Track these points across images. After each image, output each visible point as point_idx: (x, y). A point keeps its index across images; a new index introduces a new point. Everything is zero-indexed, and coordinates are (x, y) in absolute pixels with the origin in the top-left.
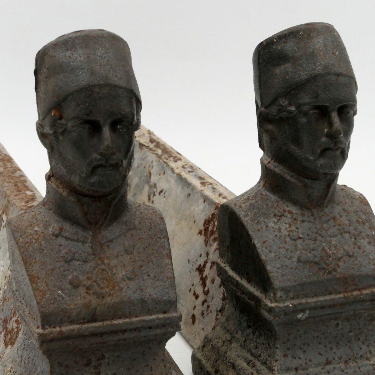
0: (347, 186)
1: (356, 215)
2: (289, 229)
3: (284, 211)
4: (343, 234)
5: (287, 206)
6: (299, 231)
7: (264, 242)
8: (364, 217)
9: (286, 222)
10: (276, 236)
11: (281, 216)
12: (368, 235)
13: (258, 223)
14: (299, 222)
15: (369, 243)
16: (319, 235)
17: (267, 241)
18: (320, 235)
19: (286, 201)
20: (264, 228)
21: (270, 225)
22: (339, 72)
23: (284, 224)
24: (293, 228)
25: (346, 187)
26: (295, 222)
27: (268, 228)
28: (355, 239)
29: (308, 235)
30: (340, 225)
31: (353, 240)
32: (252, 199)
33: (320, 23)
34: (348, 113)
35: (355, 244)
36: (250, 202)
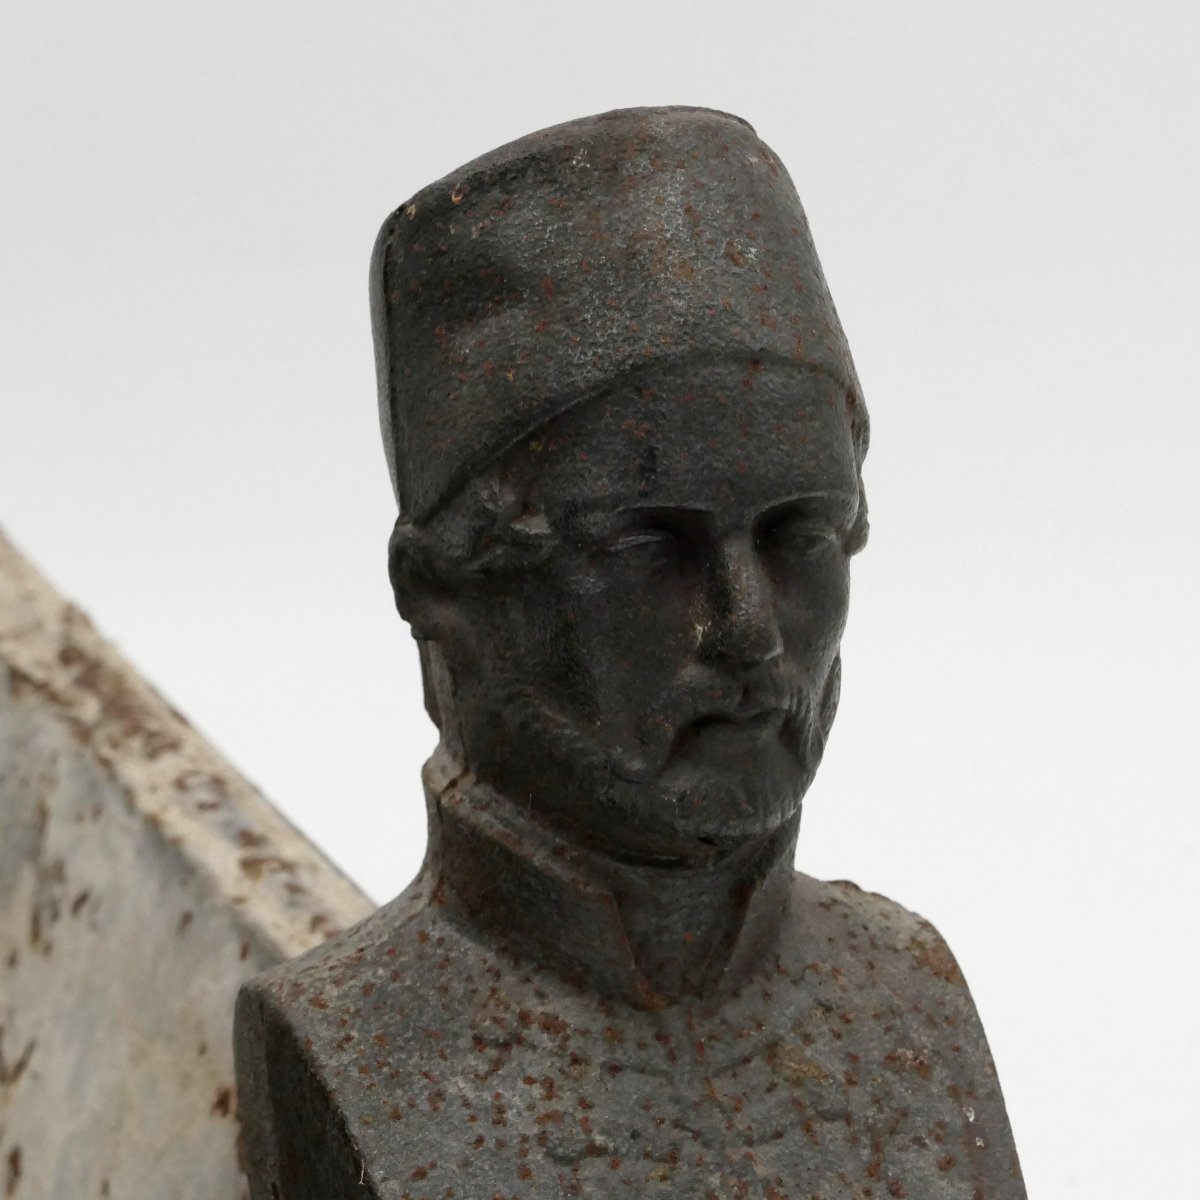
0: (856, 887)
1: (888, 1030)
2: (543, 1108)
3: (524, 1018)
4: (816, 1127)
5: (540, 995)
6: (593, 1115)
7: (420, 1174)
8: (924, 1037)
9: (532, 1072)
10: (480, 1140)
11: (505, 1046)
12: (941, 1125)
13: (395, 1079)
14: (594, 1073)
15: (946, 1165)
16: (690, 1134)
17: (433, 1166)
18: (697, 1135)
19: (537, 971)
20: (425, 1106)
21: (452, 1090)
22: (757, 347)
23: (521, 1084)
24: (565, 1102)
25: (852, 893)
26: (574, 1071)
27: (442, 1105)
28: (876, 1148)
29: (635, 1135)
30: (798, 1083)
31: (866, 1153)
32: (376, 963)
33: (673, 109)
34: (812, 541)
35: (873, 1171)
36: (367, 975)
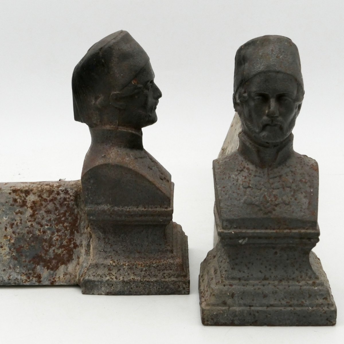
1: (302, 176)
2: (244, 180)
3: (244, 167)
4: (285, 188)
5: (248, 164)
6: (250, 182)
7: (224, 187)
8: (307, 178)
9: (244, 175)
10: (234, 184)
11: (241, 171)
12: (306, 191)
13: (224, 174)
14: (252, 176)
15: (305, 197)
16: (264, 186)
17: (226, 186)
18: (265, 187)
19: (248, 161)
20: (227, 178)
21: (232, 176)
22: (278, 70)
23: (242, 177)
24: (247, 180)
26: (249, 176)
27: (230, 178)
28: (294, 193)
29: (256, 186)
30: (284, 182)
31: (292, 193)
32: (228, 158)
34: (286, 100)
35: (293, 196)
36: (226, 160)
